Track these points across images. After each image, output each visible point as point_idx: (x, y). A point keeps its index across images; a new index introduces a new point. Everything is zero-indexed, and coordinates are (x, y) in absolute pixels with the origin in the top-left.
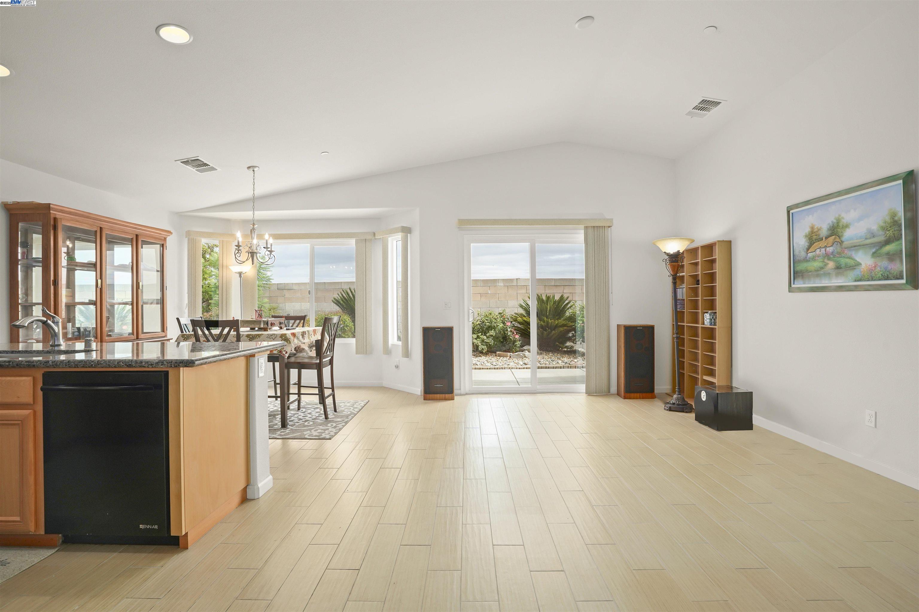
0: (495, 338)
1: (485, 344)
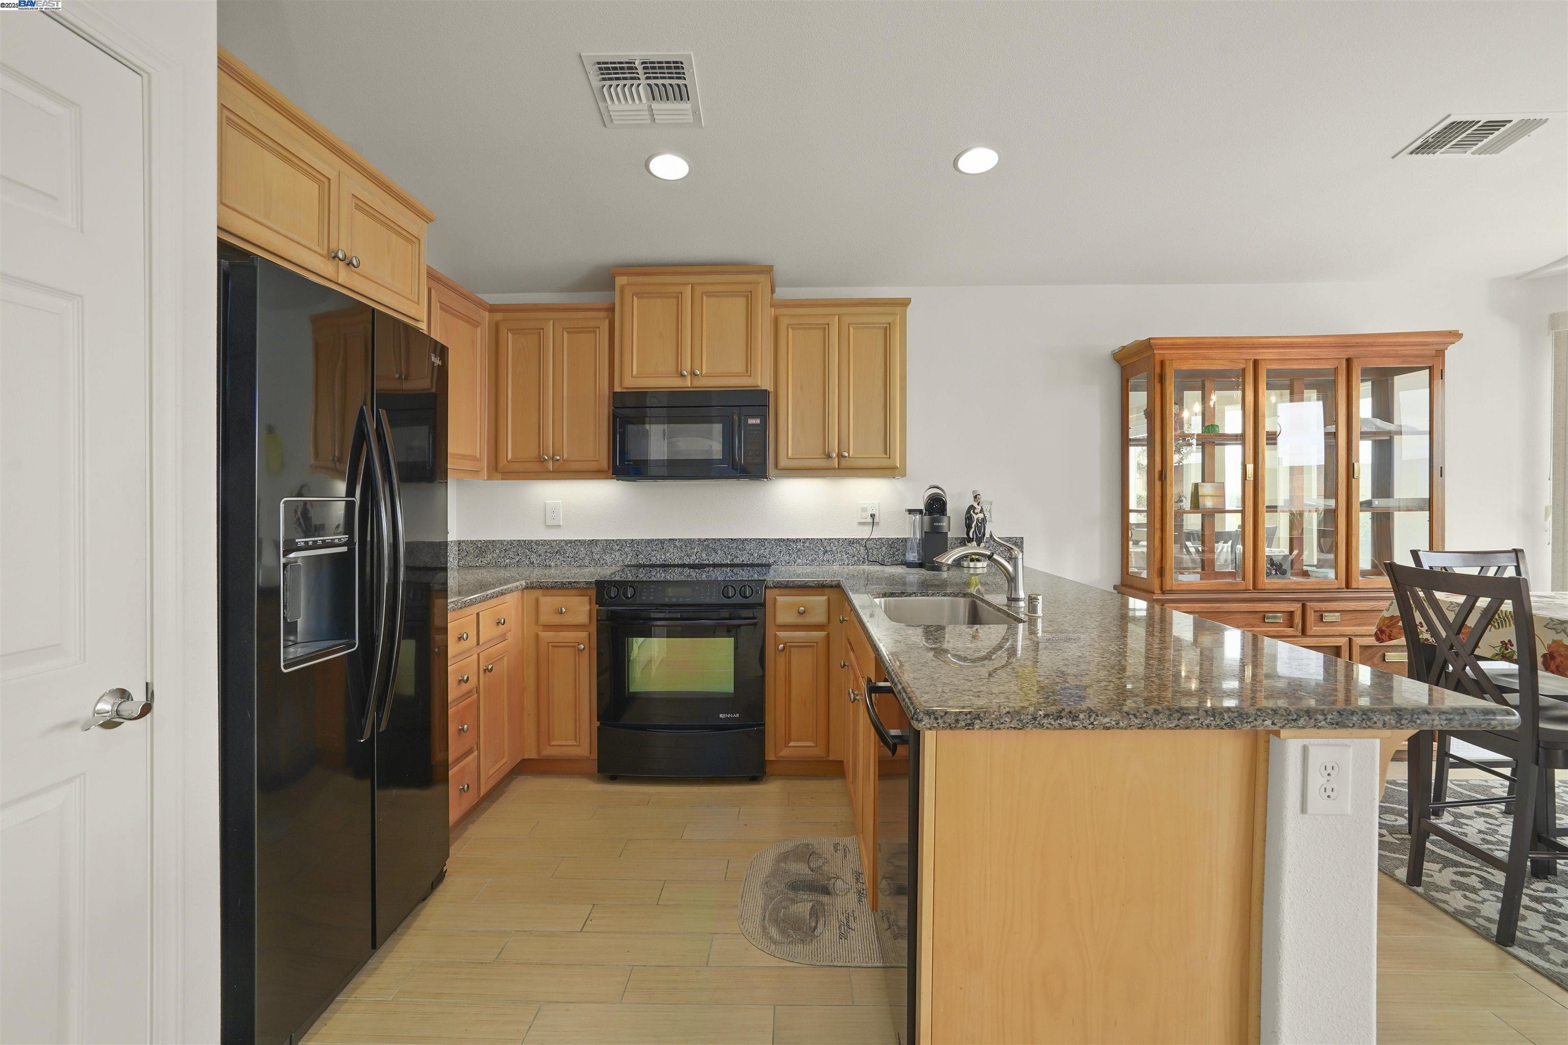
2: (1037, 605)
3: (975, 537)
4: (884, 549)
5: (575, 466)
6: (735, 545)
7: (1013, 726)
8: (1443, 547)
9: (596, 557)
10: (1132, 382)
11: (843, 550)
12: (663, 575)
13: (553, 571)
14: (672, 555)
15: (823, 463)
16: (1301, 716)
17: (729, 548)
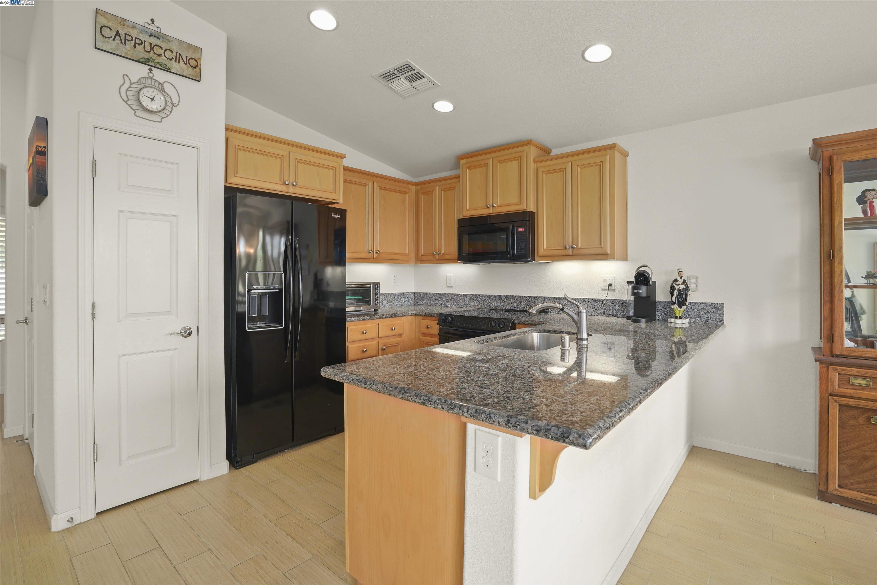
3: (677, 301)
4: (617, 306)
5: (447, 257)
6: (530, 300)
9: (467, 303)
11: (591, 306)
12: (496, 314)
13: (449, 309)
14: (500, 304)
15: (563, 252)
16: (456, 407)
17: (527, 301)
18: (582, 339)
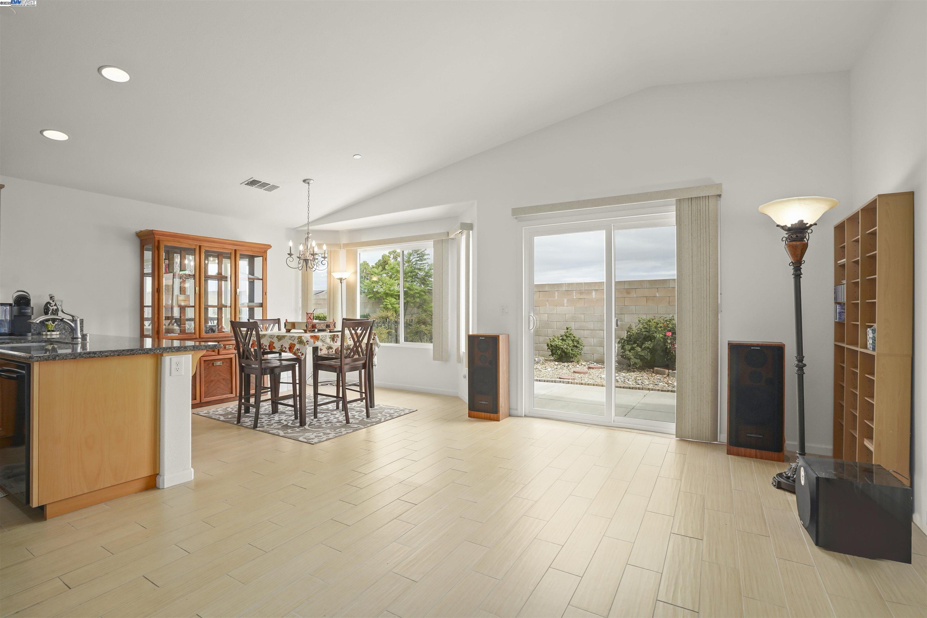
0: (652, 351)
1: (638, 357)
2: (87, 338)
7: (72, 358)
8: (266, 318)
10: (145, 247)
18: (77, 338)
